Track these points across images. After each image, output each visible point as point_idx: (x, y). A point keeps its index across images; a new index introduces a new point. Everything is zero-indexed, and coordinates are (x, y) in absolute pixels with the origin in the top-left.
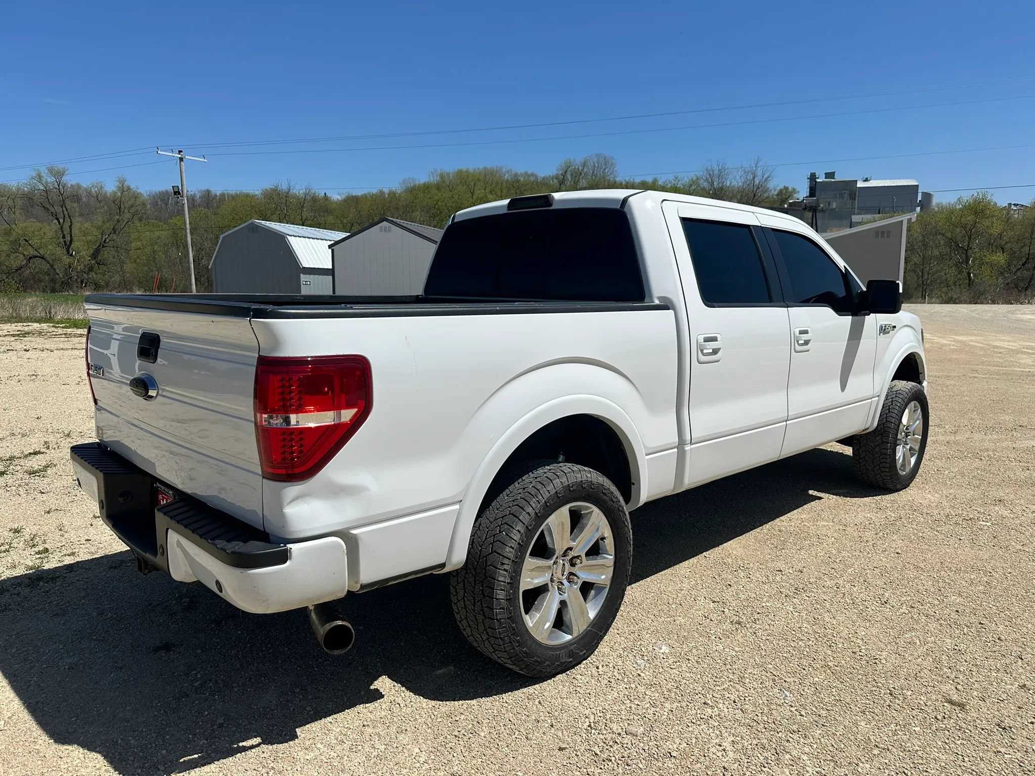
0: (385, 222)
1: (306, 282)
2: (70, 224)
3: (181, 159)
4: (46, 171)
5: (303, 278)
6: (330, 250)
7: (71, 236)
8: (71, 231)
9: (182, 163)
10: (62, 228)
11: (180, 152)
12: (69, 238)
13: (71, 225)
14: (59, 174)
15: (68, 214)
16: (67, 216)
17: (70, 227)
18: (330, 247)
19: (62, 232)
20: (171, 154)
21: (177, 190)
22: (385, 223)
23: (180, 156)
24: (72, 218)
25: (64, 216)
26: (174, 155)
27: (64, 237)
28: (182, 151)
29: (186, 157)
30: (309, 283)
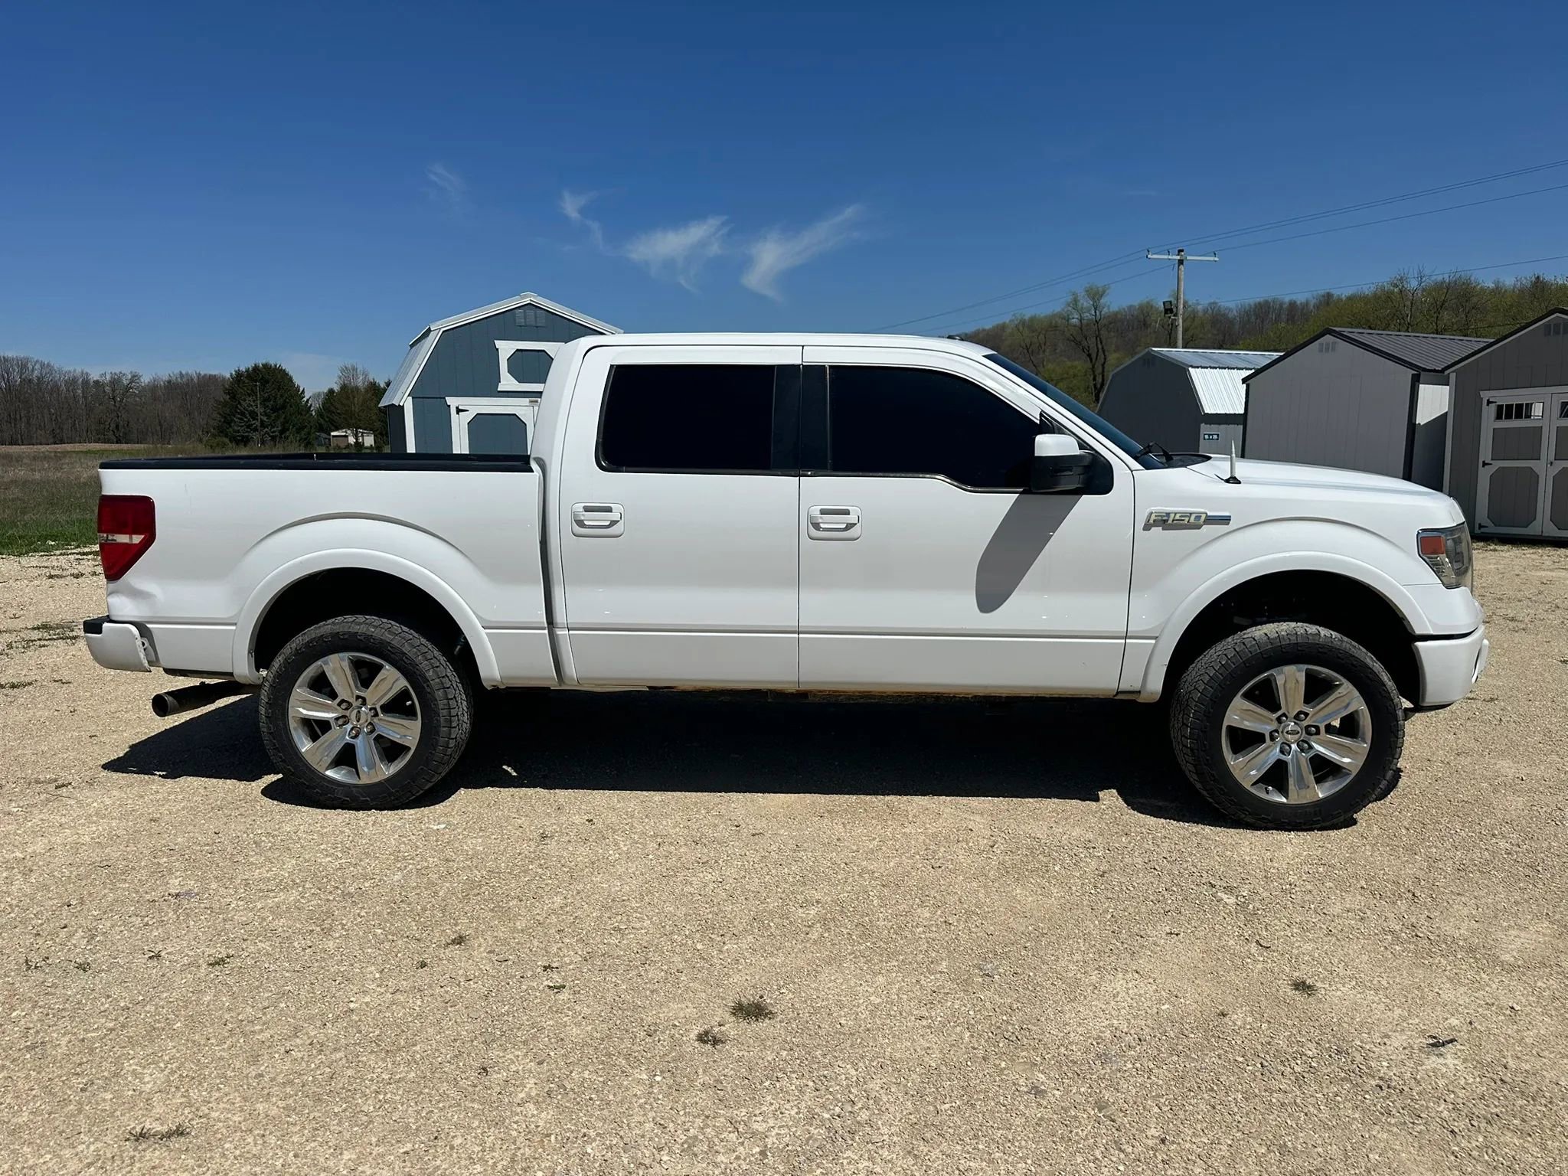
0: (1328, 335)
1: (1209, 435)
2: (1103, 360)
3: (1181, 262)
4: (1084, 293)
5: (1205, 429)
6: (1245, 385)
7: (1103, 376)
8: (1103, 371)
9: (1181, 266)
10: (1093, 367)
11: (1180, 251)
12: (1100, 380)
13: (1104, 363)
14: (1096, 295)
15: (1103, 348)
16: (1100, 350)
17: (1103, 365)
18: (1244, 381)
19: (1094, 372)
20: (1166, 257)
21: (1169, 307)
22: (1328, 338)
23: (1178, 257)
24: (1106, 353)
25: (1098, 351)
26: (1170, 257)
27: (1094, 379)
28: (1182, 251)
29: (1188, 258)
30: (1215, 437)
